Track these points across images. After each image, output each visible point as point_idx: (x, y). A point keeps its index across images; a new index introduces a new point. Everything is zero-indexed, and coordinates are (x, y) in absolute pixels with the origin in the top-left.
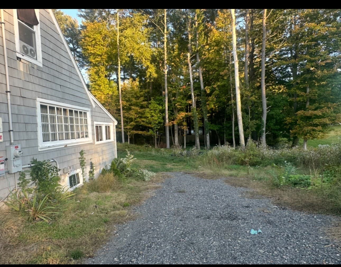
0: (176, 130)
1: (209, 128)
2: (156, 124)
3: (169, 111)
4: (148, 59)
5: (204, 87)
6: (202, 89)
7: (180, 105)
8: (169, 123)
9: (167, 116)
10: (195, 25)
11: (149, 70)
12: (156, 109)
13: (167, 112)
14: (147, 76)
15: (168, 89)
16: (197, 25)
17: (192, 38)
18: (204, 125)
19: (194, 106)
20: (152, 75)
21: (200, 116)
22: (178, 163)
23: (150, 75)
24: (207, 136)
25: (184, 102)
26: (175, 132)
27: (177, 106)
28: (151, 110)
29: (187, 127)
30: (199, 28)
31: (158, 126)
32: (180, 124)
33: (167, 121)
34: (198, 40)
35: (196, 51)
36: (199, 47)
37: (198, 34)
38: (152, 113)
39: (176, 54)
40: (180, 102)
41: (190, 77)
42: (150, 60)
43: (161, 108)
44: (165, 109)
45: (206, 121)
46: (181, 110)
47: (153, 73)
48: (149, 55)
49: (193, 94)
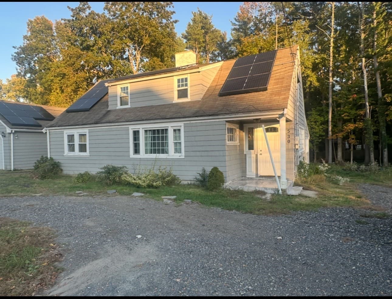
0: (340, 144)
1: (387, 142)
2: (317, 137)
3: (333, 123)
4: (309, 68)
5: (383, 94)
6: (379, 98)
7: (348, 116)
8: (332, 136)
9: (330, 129)
10: (373, 24)
11: (309, 79)
12: (317, 120)
13: (330, 124)
14: (307, 86)
15: (333, 98)
16: (375, 23)
17: (365, 37)
18: (379, 139)
19: (368, 116)
20: (313, 84)
21: (375, 128)
22: (356, 177)
23: (311, 84)
24: (385, 151)
25: (353, 112)
26: (338, 145)
27: (343, 117)
28: (311, 122)
29: (356, 140)
30: (378, 27)
31: (319, 139)
32: (346, 138)
33: (330, 133)
34: (376, 41)
35: (373, 54)
36: (377, 49)
37: (377, 34)
38: (312, 125)
39: (342, 58)
40: (347, 112)
41: (364, 85)
42: (310, 68)
43: (322, 119)
44: (328, 121)
45: (384, 134)
46: (349, 121)
47: (314, 82)
48: (311, 63)
49: (367, 104)
